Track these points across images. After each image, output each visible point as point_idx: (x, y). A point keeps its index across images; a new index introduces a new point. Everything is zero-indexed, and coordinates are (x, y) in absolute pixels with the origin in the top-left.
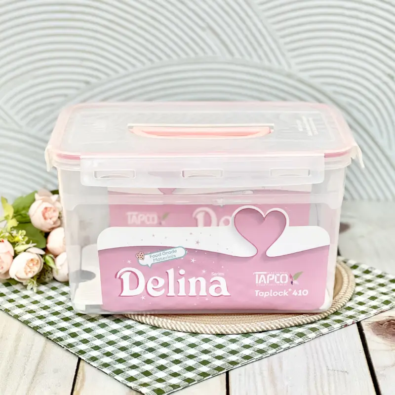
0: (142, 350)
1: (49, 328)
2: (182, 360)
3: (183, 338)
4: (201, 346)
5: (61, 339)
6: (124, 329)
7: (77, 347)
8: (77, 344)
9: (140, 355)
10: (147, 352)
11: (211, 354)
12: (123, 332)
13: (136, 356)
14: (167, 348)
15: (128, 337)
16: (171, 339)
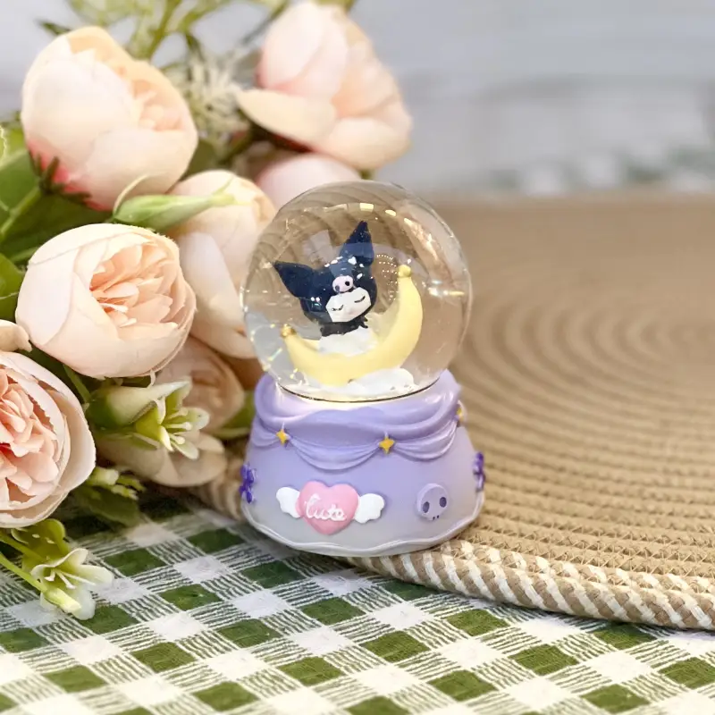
0: (266, 666)
4: (589, 663)
9: (251, 698)
10: (289, 679)
12: (180, 567)
13: (226, 701)
14: (402, 666)
15: (205, 591)
16: (429, 618)
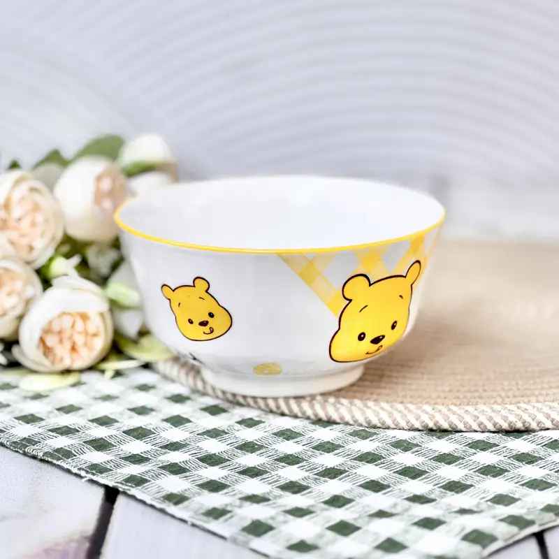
0: (306, 474)
1: (24, 431)
2: (432, 496)
3: (415, 442)
4: (474, 458)
5: (66, 454)
6: (238, 426)
7: (118, 471)
8: (117, 466)
9: (307, 488)
10: (322, 479)
11: (509, 475)
13: (296, 489)
14: (376, 465)
15: (257, 445)
16: (380, 445)
